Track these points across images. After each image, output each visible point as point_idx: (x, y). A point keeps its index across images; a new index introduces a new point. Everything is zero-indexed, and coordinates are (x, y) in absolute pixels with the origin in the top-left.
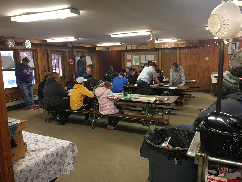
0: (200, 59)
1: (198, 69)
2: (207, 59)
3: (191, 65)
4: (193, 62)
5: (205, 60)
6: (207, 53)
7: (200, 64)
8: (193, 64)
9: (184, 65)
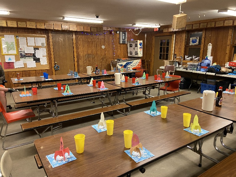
0: (97, 48)
1: (96, 58)
2: (103, 47)
5: (102, 49)
7: (98, 53)
8: (91, 53)
9: (82, 54)
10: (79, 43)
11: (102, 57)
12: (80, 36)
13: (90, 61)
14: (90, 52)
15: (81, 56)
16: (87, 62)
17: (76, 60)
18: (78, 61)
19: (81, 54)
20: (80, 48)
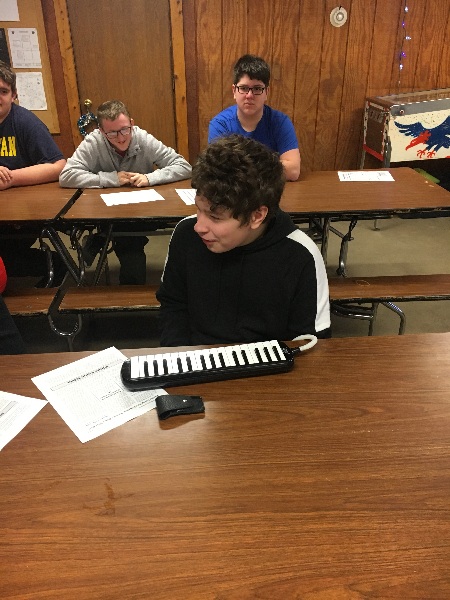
0: (303, 21)
1: (290, 83)
2: (339, 17)
4: (262, 40)
5: (327, 29)
7: (303, 51)
8: (264, 53)
9: (215, 58)
11: (326, 76)
14: (256, 47)
15: (211, 68)
17: (181, 90)
18: (192, 100)
19: (212, 60)
20: (205, 25)
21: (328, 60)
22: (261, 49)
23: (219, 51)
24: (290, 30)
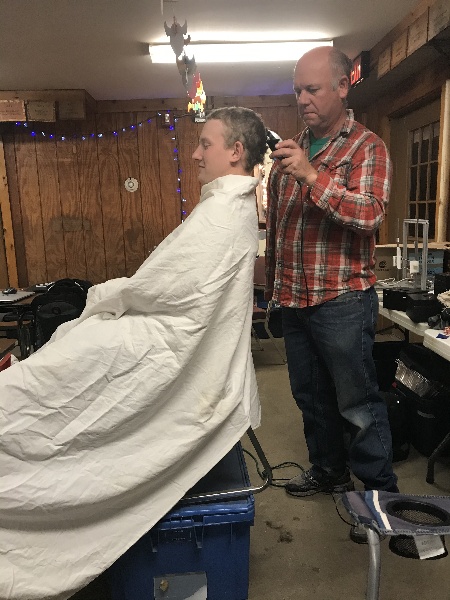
0: (103, 189)
1: (98, 232)
2: (132, 185)
3: (65, 213)
4: (73, 203)
5: (124, 194)
6: (129, 160)
7: (106, 209)
8: (76, 210)
9: (35, 216)
10: (22, 176)
11: (128, 226)
12: (24, 148)
13: (70, 244)
14: (68, 208)
15: (34, 223)
16: (58, 250)
17: (9, 239)
18: (19, 246)
19: (33, 217)
20: (27, 193)
21: (128, 215)
22: (73, 209)
23: (39, 211)
24: (94, 195)
